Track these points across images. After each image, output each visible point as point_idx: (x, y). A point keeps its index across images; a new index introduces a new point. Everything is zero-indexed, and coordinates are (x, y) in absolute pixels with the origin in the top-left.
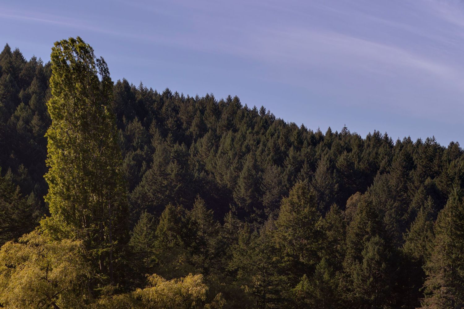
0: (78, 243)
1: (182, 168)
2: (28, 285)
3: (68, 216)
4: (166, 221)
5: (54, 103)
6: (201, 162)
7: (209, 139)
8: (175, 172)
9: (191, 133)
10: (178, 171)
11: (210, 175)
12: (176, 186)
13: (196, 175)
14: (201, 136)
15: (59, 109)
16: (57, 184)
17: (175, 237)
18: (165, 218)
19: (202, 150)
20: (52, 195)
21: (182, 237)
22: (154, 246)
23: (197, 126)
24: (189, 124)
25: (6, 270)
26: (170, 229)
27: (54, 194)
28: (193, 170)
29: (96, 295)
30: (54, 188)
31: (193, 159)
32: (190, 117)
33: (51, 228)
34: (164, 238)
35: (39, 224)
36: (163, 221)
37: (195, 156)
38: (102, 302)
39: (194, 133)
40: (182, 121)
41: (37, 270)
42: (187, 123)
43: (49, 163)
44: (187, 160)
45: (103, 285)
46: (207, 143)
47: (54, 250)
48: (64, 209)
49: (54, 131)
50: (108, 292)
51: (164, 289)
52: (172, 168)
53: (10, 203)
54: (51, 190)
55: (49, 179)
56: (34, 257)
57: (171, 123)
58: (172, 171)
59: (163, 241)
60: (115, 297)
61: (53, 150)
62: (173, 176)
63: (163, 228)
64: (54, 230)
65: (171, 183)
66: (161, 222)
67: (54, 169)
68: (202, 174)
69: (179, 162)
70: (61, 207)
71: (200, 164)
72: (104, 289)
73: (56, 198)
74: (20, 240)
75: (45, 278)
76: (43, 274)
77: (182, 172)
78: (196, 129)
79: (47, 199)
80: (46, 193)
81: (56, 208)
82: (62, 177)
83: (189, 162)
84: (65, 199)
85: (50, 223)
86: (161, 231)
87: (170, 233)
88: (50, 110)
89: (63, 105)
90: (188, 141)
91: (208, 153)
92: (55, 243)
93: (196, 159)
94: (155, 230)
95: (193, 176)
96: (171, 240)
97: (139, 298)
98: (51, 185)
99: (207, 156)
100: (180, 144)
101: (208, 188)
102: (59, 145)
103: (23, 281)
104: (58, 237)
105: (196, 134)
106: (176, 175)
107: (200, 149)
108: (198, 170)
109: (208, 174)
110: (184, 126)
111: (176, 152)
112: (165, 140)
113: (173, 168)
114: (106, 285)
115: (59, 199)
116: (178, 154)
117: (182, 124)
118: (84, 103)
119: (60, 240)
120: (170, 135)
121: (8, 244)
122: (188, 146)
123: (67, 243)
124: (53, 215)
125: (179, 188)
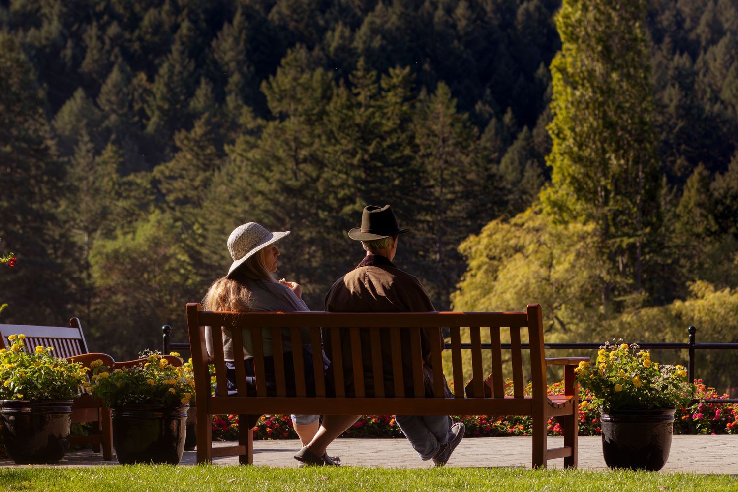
0: (591, 227)
1: (686, 96)
2: (524, 289)
3: (580, 189)
4: (693, 192)
5: (566, 17)
6: (714, 87)
7: (727, 47)
8: (675, 102)
9: (698, 36)
10: (680, 101)
11: (730, 110)
12: (676, 125)
13: (708, 107)
14: (713, 42)
15: (573, 26)
16: (564, 139)
17: (706, 217)
18: (692, 187)
19: (715, 66)
20: (558, 156)
21: (716, 219)
22: (673, 231)
23: (708, 25)
24: (696, 21)
25: (486, 263)
26: (699, 205)
27: (562, 154)
28: (702, 99)
29: (619, 308)
30: (560, 145)
31: (702, 82)
32: (697, 9)
33: (554, 204)
34: (688, 218)
35: (539, 199)
36: (689, 191)
37: (704, 75)
38: (626, 318)
39: (703, 36)
40: (684, 16)
41: (535, 267)
42: (692, 20)
43: (555, 108)
44: (693, 83)
45: (625, 292)
46: (725, 54)
47: (559, 238)
48: (573, 177)
49: (563, 60)
50: (633, 304)
51: (714, 304)
52: (670, 95)
53: (468, 156)
54: (556, 148)
55: (553, 132)
56: (531, 248)
57: (667, 19)
58: (671, 100)
59: (687, 223)
60: (643, 312)
61: (560, 88)
62: (671, 109)
63: (689, 203)
64: (559, 207)
65: (669, 120)
66: (686, 193)
67: (560, 117)
68: (717, 107)
69: (683, 87)
70: (569, 174)
71: (713, 91)
72: (628, 299)
73: (563, 160)
74: (513, 221)
75: (547, 279)
76: (543, 272)
77: (685, 102)
78: (707, 30)
79: (550, 161)
80: (548, 151)
81: (563, 175)
82: (572, 129)
83: (696, 86)
84: (575, 162)
85: (553, 197)
86: (686, 207)
87: (697, 211)
88: (561, 27)
89: (579, 21)
90: (692, 49)
91: (724, 71)
92: (561, 228)
93: (706, 80)
94: (676, 206)
95: (702, 110)
96: (699, 222)
97: (679, 316)
98: (556, 141)
99: (724, 77)
100: (681, 54)
101: (725, 130)
102: (571, 82)
103: (517, 281)
104: (563, 219)
105: (706, 39)
106: (677, 108)
107: (712, 65)
108: (710, 100)
109: (726, 108)
110: (688, 24)
111: (676, 68)
112: (659, 48)
113: (672, 95)
114: (631, 293)
115: (567, 161)
116: (680, 73)
117: (684, 20)
118: (609, 18)
119: (566, 223)
120: (667, 40)
121: (492, 225)
122: (694, 57)
123: (576, 227)
124: (557, 186)
125: (681, 129)
